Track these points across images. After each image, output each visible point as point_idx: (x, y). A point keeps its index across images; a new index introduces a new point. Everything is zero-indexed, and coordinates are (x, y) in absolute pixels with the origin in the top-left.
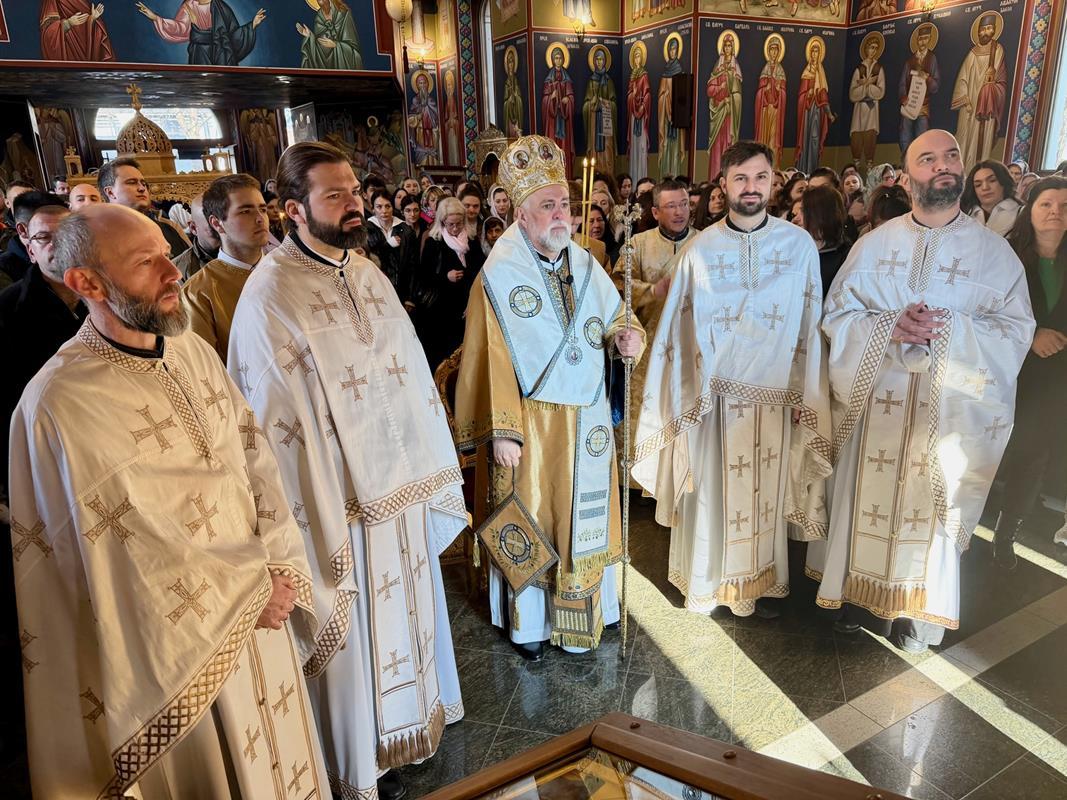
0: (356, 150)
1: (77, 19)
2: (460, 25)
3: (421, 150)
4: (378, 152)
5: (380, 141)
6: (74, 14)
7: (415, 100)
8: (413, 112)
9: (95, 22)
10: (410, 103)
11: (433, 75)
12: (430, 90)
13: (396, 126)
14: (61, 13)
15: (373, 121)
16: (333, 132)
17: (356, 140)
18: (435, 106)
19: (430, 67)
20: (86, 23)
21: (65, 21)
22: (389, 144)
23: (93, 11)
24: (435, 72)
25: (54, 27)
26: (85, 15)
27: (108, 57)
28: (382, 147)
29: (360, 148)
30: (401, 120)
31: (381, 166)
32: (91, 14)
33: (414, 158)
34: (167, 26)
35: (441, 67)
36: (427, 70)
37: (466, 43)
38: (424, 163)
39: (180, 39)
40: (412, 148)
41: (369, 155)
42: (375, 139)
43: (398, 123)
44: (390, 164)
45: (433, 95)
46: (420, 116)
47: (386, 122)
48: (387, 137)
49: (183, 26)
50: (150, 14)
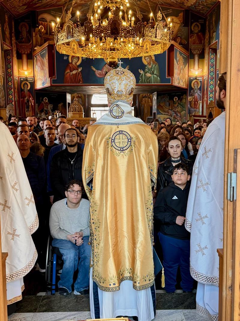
0: (169, 109)
1: (74, 72)
2: (210, 63)
3: (192, 109)
4: (176, 110)
5: (178, 106)
6: (74, 70)
7: (192, 91)
8: (191, 95)
9: (79, 73)
10: (190, 92)
11: (201, 82)
12: (199, 87)
13: (184, 101)
14: (70, 71)
15: (176, 98)
16: (162, 103)
17: (169, 106)
18: (201, 93)
19: (200, 78)
20: (76, 73)
21: (71, 73)
22: (181, 107)
23: (79, 69)
24: (202, 80)
25: (68, 75)
26: (77, 71)
27: (81, 83)
28: (178, 108)
29: (170, 109)
30: (186, 98)
31: (177, 115)
32: (78, 70)
33: (190, 112)
34: (99, 73)
35: (204, 78)
36: (198, 80)
37: (212, 69)
38: (193, 114)
39: (102, 76)
40: (189, 109)
41: (173, 111)
42: (176, 105)
43: (184, 99)
44: (181, 115)
45: (200, 89)
46: (193, 97)
47: (180, 99)
48: (180, 105)
49: (103, 72)
50: (94, 69)
